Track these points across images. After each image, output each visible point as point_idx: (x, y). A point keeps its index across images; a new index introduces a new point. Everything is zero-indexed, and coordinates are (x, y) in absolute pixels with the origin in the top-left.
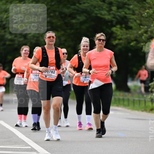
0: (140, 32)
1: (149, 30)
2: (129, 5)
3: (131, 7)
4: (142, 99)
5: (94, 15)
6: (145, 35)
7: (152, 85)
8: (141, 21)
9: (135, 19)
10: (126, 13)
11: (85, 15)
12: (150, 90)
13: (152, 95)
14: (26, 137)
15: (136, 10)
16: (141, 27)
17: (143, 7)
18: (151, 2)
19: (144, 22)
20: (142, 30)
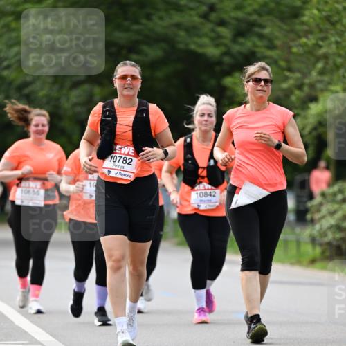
0: (285, 86)
1: (307, 81)
2: (262, 27)
3: (267, 31)
4: (291, 237)
5: (181, 46)
6: (297, 92)
7: (312, 206)
8: (288, 61)
9: (276, 57)
10: (255, 46)
11: (164, 45)
12: (309, 216)
13: (314, 229)
14: (32, 322)
15: (277, 38)
16: (287, 74)
17: (292, 31)
18: (311, 20)
19: (296, 65)
20: (291, 82)
